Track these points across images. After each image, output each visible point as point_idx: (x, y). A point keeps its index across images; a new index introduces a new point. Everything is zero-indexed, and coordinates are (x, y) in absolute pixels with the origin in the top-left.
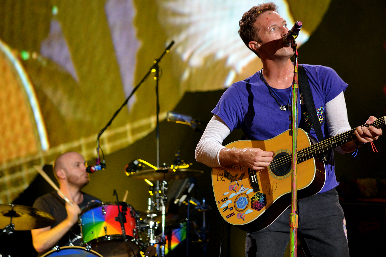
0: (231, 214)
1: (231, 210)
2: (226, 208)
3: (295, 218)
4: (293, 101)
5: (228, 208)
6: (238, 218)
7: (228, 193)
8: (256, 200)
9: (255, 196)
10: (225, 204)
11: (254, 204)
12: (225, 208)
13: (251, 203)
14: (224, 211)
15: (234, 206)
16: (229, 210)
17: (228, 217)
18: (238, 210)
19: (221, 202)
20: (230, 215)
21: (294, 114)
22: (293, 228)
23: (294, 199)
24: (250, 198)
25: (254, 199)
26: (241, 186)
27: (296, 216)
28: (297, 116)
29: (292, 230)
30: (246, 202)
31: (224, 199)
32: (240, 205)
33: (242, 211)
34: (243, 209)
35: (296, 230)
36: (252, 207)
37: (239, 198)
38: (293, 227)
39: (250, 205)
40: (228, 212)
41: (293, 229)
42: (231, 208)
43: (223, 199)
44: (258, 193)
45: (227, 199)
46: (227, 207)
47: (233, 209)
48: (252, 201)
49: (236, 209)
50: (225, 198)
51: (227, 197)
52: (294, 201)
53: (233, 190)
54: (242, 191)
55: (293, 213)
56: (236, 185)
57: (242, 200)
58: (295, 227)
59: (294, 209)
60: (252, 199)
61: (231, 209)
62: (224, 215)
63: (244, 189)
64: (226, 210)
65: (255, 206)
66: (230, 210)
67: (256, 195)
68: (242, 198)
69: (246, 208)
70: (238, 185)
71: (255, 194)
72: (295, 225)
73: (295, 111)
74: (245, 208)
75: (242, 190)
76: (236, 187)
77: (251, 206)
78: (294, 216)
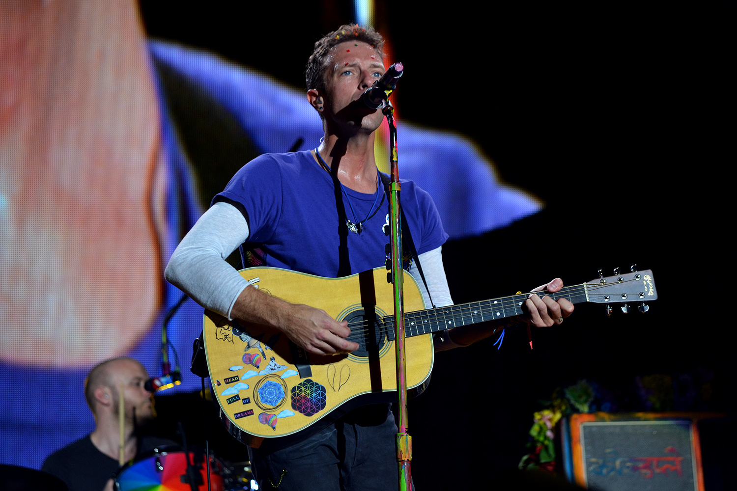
0: (246, 412)
1: (247, 403)
2: (235, 397)
3: (407, 441)
4: (393, 216)
5: (240, 399)
6: (262, 422)
7: (240, 367)
8: (303, 394)
9: (300, 384)
10: (233, 389)
11: (298, 401)
12: (232, 397)
13: (292, 398)
14: (230, 403)
15: (254, 397)
16: (241, 402)
17: (239, 416)
18: (261, 406)
19: (223, 382)
20: (244, 412)
21: (395, 241)
22: (403, 461)
23: (402, 405)
24: (290, 388)
25: (297, 391)
26: (271, 359)
27: (408, 438)
28: (400, 244)
29: (402, 466)
30: (280, 393)
31: (231, 378)
32: (267, 397)
33: (270, 409)
34: (273, 407)
35: (409, 465)
36: (294, 407)
37: (265, 382)
38: (403, 459)
39: (289, 401)
40: (239, 407)
41: (404, 464)
42: (246, 399)
43: (228, 379)
44: (309, 381)
45: (238, 380)
46: (238, 396)
47: (249, 402)
48: (294, 395)
49: (257, 404)
50: (234, 377)
51: (237, 376)
52: (402, 409)
53: (252, 364)
54: (272, 369)
55: (402, 432)
56: (259, 356)
57: (272, 389)
58: (406, 460)
59: (403, 424)
60: (294, 389)
61: (247, 401)
62: (229, 411)
63: (276, 367)
64: (234, 401)
65: (301, 405)
66: (244, 404)
67: (304, 384)
68: (271, 385)
69: (280, 405)
70: (264, 357)
71: (303, 380)
72: (407, 456)
73: (397, 234)
74: (277, 404)
75: (271, 367)
76: (259, 360)
77: (292, 404)
78: (404, 437)
